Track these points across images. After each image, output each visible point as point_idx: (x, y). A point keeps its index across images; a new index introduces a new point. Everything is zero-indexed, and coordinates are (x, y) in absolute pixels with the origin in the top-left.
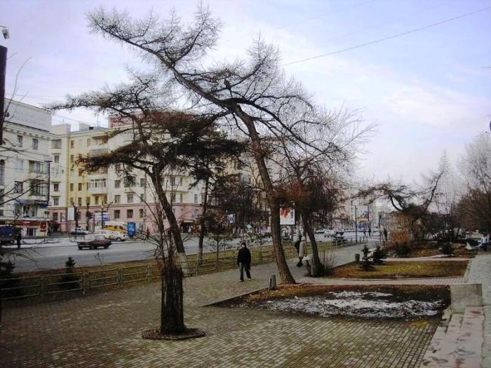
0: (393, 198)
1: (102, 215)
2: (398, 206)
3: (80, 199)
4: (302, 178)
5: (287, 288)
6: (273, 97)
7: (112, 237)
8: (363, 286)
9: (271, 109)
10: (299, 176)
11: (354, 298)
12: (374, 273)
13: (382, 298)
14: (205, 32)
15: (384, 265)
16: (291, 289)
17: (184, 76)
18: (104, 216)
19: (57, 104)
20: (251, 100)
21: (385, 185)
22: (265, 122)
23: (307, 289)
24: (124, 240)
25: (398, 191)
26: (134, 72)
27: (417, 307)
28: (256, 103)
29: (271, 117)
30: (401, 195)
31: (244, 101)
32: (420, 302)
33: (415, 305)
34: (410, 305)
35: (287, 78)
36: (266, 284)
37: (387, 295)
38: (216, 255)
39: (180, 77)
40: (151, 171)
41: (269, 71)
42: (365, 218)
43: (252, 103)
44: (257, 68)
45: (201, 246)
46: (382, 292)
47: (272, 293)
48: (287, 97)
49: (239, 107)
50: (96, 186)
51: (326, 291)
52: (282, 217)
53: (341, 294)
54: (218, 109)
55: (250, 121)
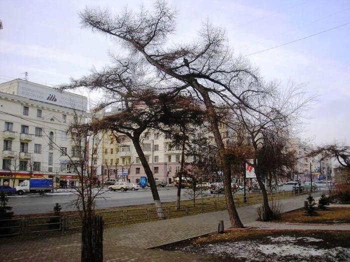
0: (339, 157)
1: (123, 171)
2: (344, 163)
3: (112, 160)
4: (255, 140)
5: (234, 232)
6: (224, 72)
7: (128, 188)
8: (300, 231)
9: (223, 82)
10: (253, 138)
11: (286, 243)
12: (316, 218)
13: (313, 244)
14: (163, 19)
15: (327, 210)
16: (237, 232)
17: (152, 57)
18: (124, 172)
19: (64, 85)
20: (207, 74)
21: (332, 146)
22: (218, 93)
23: (252, 233)
24: (137, 190)
25: (342, 151)
26: (115, 56)
27: (340, 255)
28: (211, 77)
29: (224, 88)
30: (345, 154)
31: (201, 75)
32: (346, 249)
33: (340, 252)
34: (334, 253)
35: (236, 55)
36: (215, 229)
37: (317, 240)
38: (193, 202)
39: (150, 59)
40: (133, 136)
41: (219, 49)
42: (318, 172)
43: (208, 77)
44: (208, 46)
45: (179, 194)
46: (315, 237)
47: (219, 236)
48: (237, 71)
49: (196, 80)
50: (123, 151)
51: (266, 235)
52: (247, 172)
53: (277, 239)
54: (181, 83)
55: (205, 91)
